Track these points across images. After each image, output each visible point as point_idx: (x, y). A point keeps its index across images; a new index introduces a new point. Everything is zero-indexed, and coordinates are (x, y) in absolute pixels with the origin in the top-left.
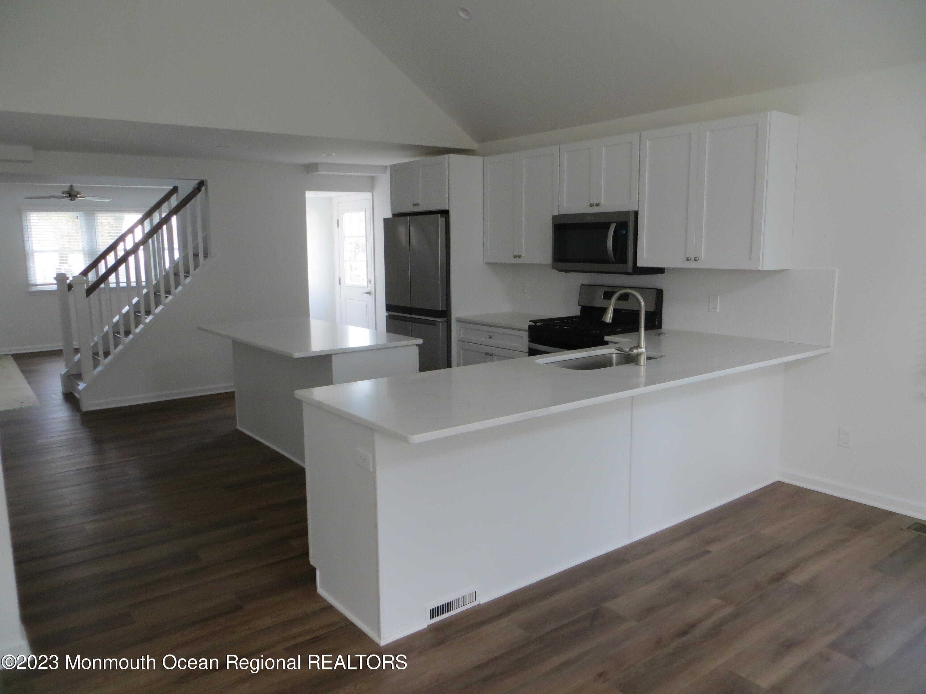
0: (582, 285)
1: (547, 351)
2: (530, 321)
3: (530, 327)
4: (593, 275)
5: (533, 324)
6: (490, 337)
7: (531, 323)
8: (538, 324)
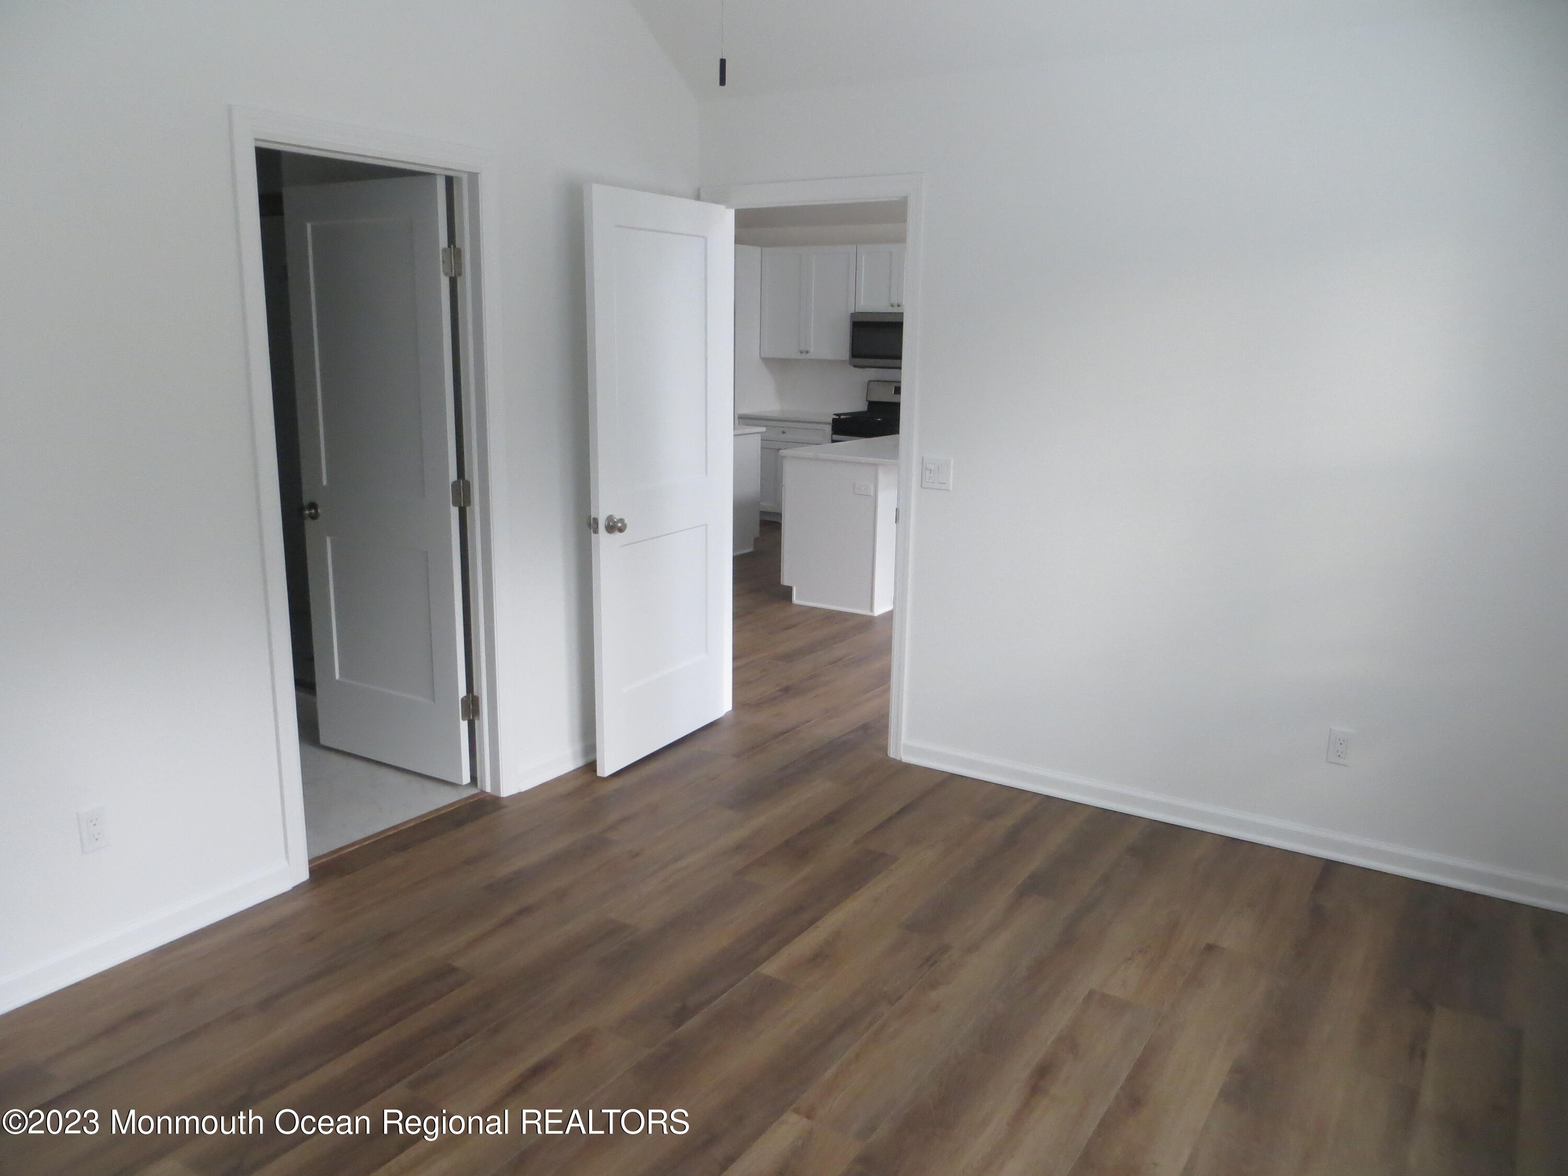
0: (870, 381)
1: (839, 439)
2: (834, 414)
3: (834, 420)
4: (880, 370)
5: (837, 417)
6: (784, 433)
7: (835, 417)
8: (842, 417)
